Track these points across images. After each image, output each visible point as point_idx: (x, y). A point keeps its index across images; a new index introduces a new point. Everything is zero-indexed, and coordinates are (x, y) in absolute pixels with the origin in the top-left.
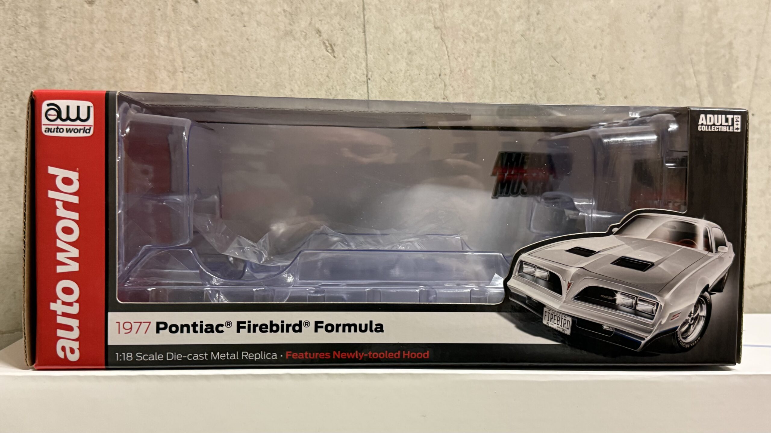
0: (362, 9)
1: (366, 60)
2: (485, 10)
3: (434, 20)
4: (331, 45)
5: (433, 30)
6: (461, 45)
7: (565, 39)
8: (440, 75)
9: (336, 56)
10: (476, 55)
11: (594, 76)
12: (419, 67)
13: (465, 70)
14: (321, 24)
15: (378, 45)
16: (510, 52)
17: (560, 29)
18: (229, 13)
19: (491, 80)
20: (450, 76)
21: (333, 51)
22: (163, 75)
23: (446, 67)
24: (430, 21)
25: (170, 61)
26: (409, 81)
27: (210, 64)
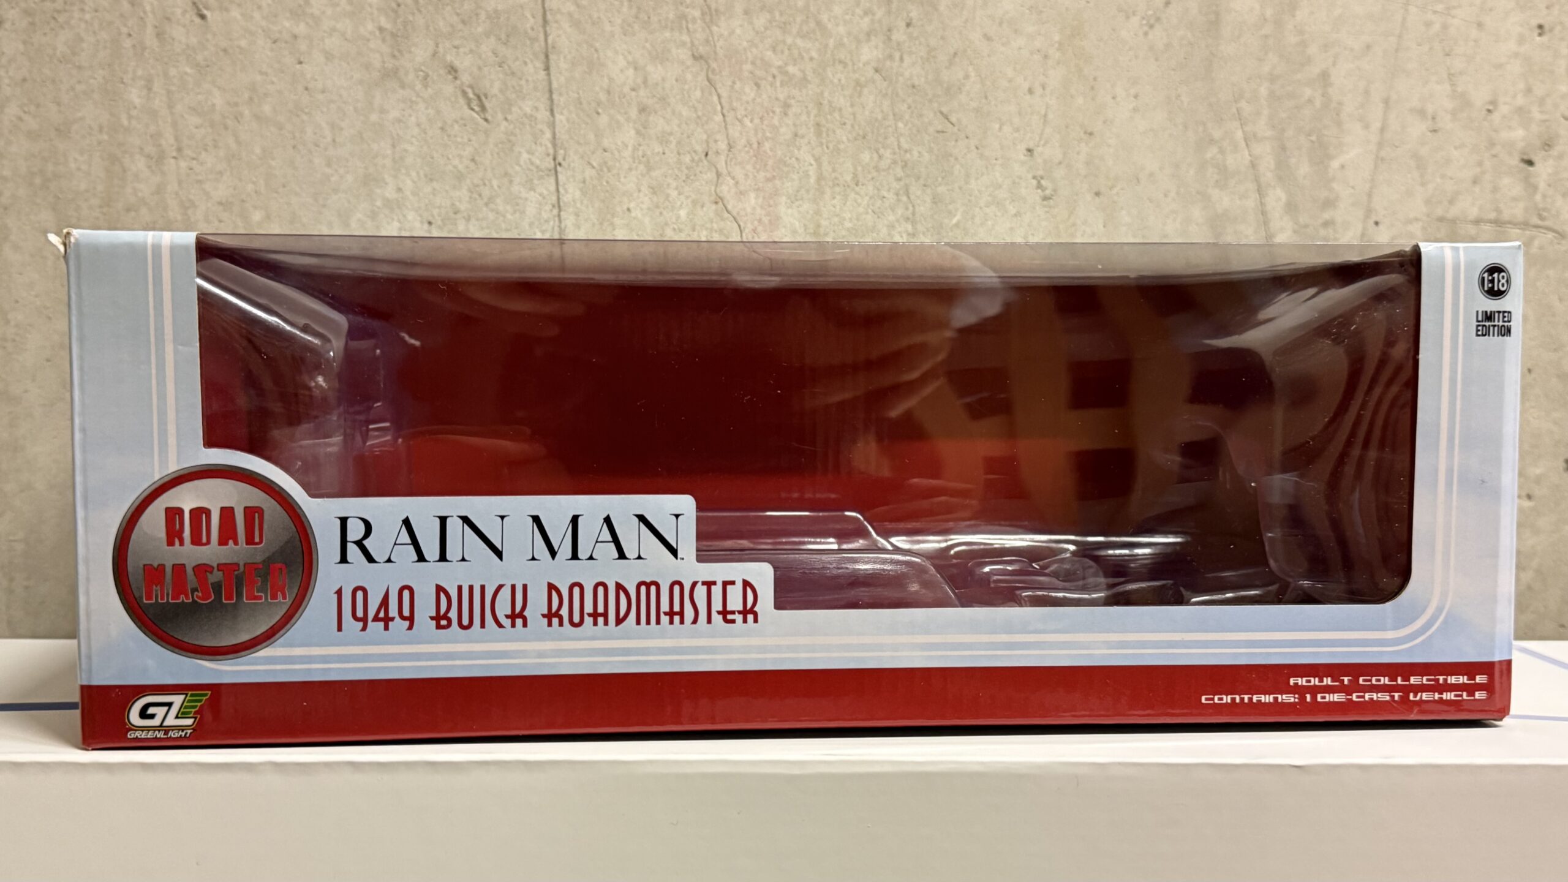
0: (540, 21)
1: (552, 125)
2: (799, 19)
3: (692, 43)
4: (479, 97)
5: (689, 62)
6: (750, 92)
7: (967, 77)
8: (707, 155)
9: (489, 118)
10: (781, 112)
11: (1029, 150)
12: (663, 139)
13: (759, 143)
14: (458, 54)
15: (576, 95)
16: (852, 105)
17: (955, 54)
18: (270, 38)
19: (813, 162)
20: (728, 155)
21: (483, 108)
22: (140, 164)
23: (718, 137)
24: (684, 44)
25: (151, 136)
26: (642, 167)
27: (231, 141)
